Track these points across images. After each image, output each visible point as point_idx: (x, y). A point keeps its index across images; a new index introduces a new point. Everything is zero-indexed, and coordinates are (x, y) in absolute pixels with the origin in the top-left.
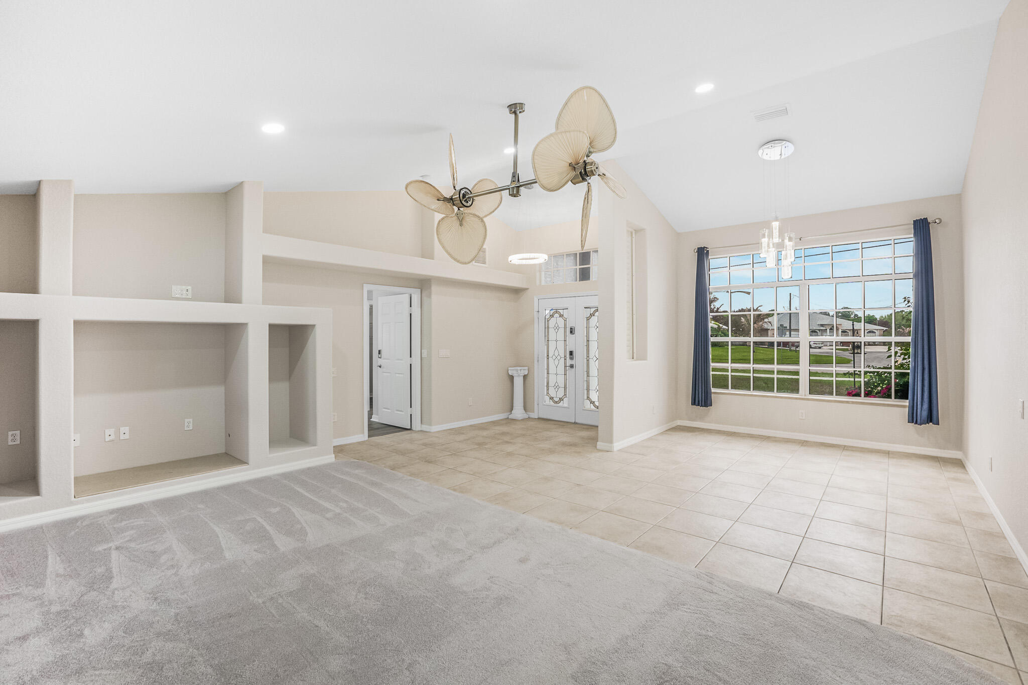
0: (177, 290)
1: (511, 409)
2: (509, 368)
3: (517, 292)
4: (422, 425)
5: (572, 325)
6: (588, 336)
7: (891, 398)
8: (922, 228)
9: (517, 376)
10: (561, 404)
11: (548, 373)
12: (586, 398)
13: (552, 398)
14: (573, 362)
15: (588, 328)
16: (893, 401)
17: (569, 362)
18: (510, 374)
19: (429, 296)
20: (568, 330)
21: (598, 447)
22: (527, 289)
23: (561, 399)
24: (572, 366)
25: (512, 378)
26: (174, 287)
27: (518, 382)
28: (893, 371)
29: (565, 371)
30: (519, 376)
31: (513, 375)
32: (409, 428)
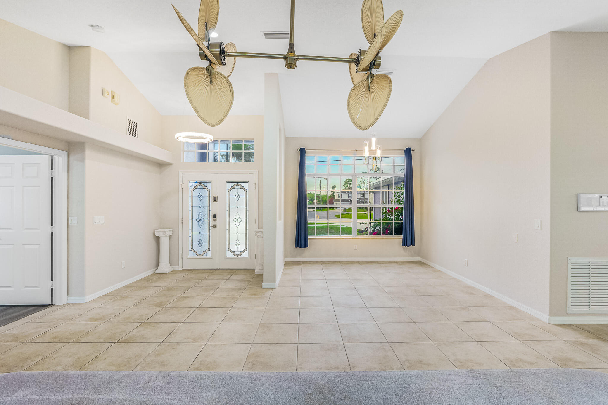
1: (158, 265)
2: (156, 231)
3: (161, 165)
4: (69, 298)
5: (215, 195)
6: (229, 203)
7: (392, 235)
8: (408, 152)
9: (163, 237)
10: (204, 256)
11: (192, 233)
12: (227, 249)
13: (195, 252)
14: (216, 223)
15: (229, 197)
16: (393, 236)
17: (212, 223)
18: (157, 235)
20: (211, 199)
21: (266, 287)
22: (172, 164)
23: (205, 252)
24: (215, 226)
25: (157, 239)
27: (164, 242)
28: (393, 221)
29: (208, 229)
30: (166, 236)
31: (159, 236)
32: (50, 303)
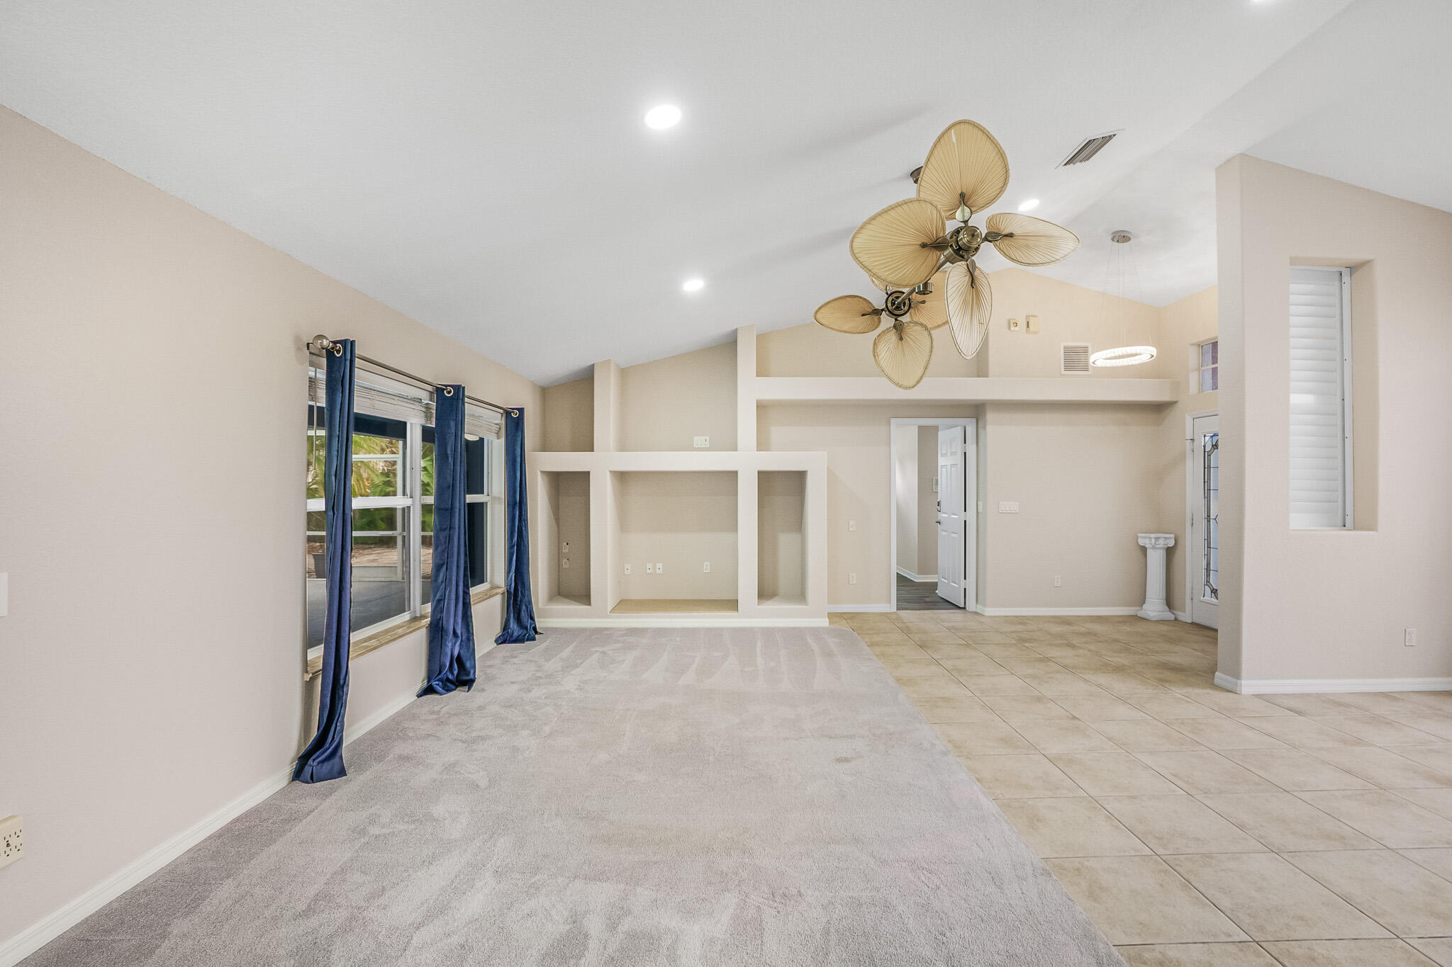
0: (699, 441)
1: (1142, 601)
2: (1139, 535)
3: (1159, 409)
4: (977, 605)
9: (1151, 548)
11: (1209, 547)
13: (1215, 589)
18: (1141, 543)
19: (984, 427)
21: (1216, 681)
22: (1175, 403)
25: (1144, 550)
26: (696, 438)
27: (1156, 561)
30: (1157, 548)
31: (1146, 546)
32: (962, 605)
